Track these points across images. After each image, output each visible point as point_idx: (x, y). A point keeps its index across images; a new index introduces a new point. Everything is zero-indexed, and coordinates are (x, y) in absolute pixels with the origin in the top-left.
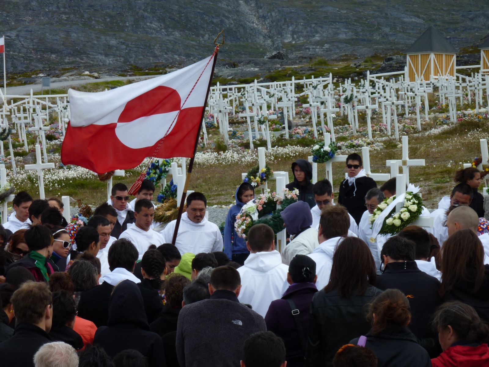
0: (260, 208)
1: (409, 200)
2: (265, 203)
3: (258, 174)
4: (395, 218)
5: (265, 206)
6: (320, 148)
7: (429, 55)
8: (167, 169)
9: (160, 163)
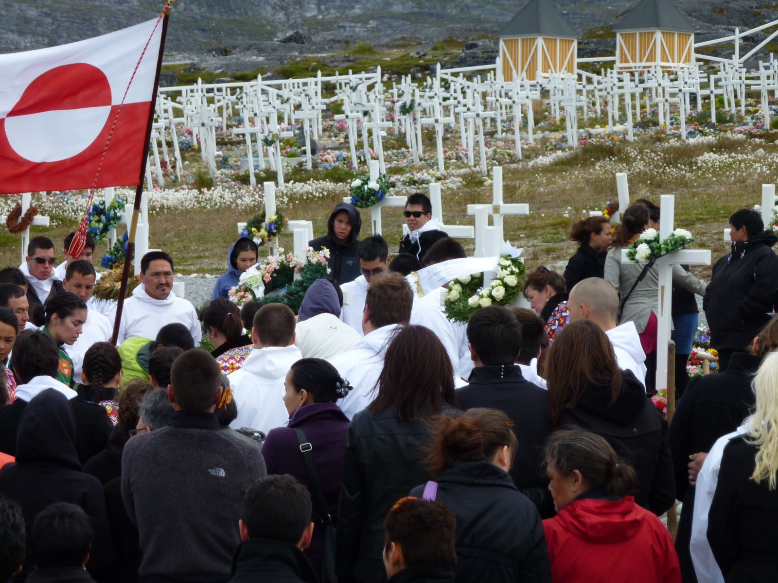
0: (268, 278)
1: (504, 268)
2: (275, 271)
3: (263, 224)
4: (482, 297)
5: (275, 275)
6: (363, 185)
7: (534, 39)
8: (118, 214)
9: (107, 205)
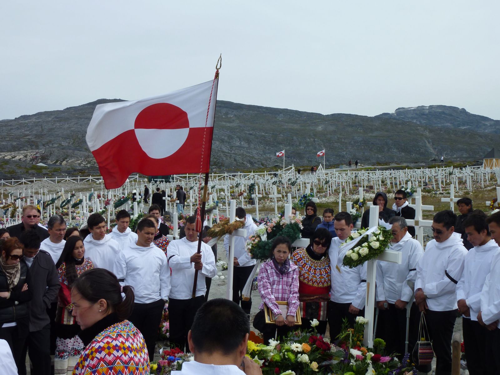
0: (270, 230)
1: (375, 235)
2: (274, 227)
3: (359, 203)
5: (275, 229)
7: (493, 159)
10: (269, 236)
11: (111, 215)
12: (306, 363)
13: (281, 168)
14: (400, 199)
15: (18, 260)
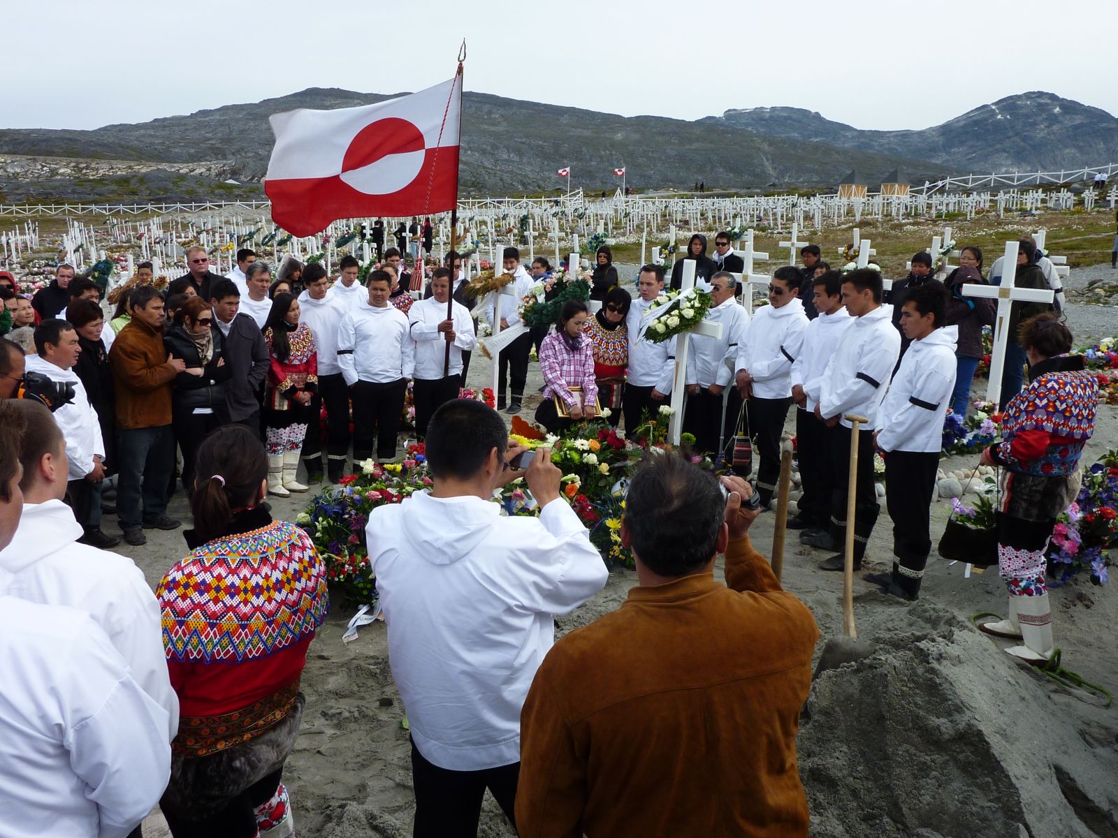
0: (549, 289)
1: (689, 300)
2: (555, 284)
10: (548, 296)
11: (332, 256)
12: (593, 465)
13: (565, 193)
14: (724, 244)
15: (209, 325)
